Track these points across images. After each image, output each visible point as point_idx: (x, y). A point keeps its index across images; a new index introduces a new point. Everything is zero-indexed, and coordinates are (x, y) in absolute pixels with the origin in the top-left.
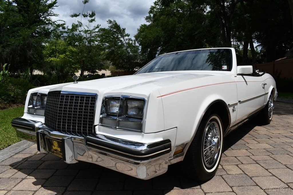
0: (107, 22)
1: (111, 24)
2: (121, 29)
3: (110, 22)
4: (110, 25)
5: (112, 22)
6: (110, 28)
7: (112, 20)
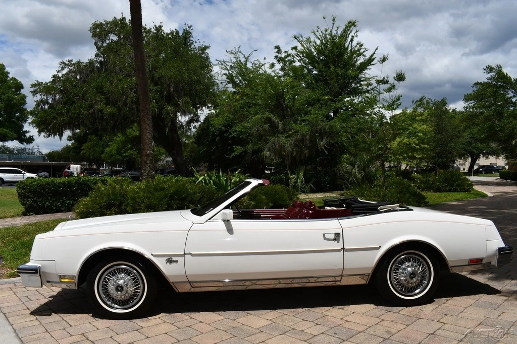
0: (485, 70)
1: (493, 73)
2: (513, 80)
3: (490, 69)
4: (489, 75)
5: (493, 68)
6: (490, 81)
7: (494, 66)
